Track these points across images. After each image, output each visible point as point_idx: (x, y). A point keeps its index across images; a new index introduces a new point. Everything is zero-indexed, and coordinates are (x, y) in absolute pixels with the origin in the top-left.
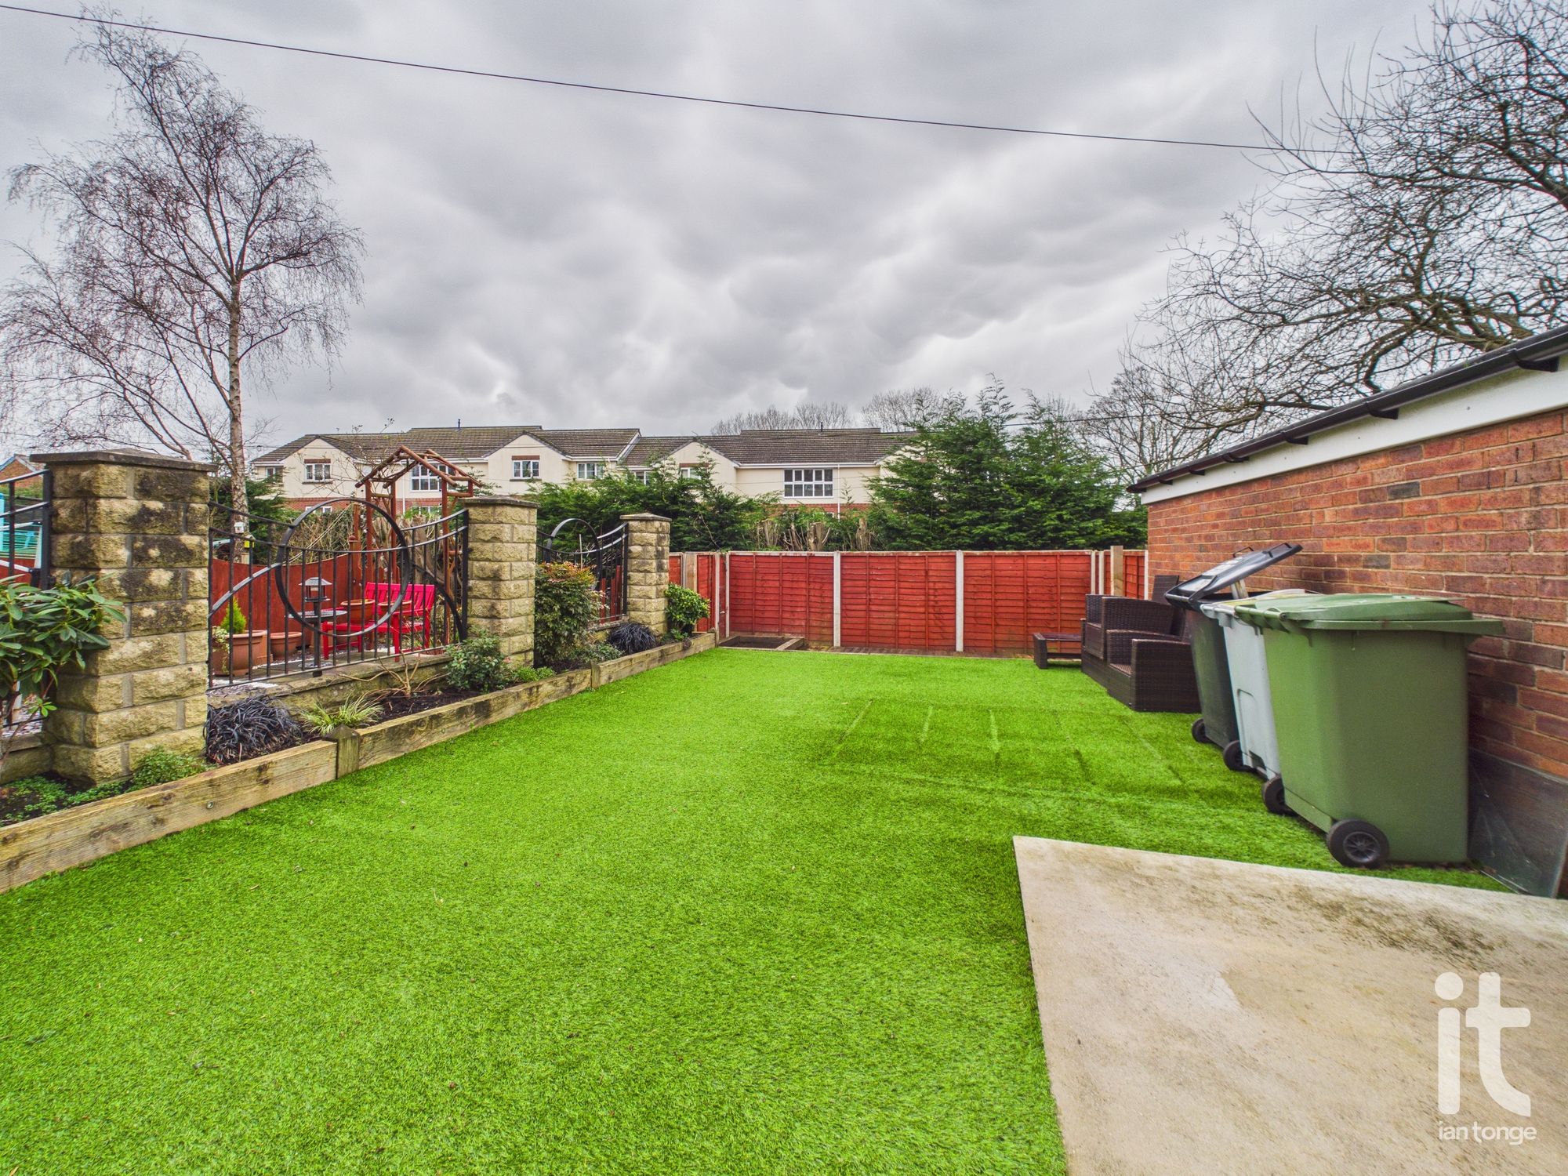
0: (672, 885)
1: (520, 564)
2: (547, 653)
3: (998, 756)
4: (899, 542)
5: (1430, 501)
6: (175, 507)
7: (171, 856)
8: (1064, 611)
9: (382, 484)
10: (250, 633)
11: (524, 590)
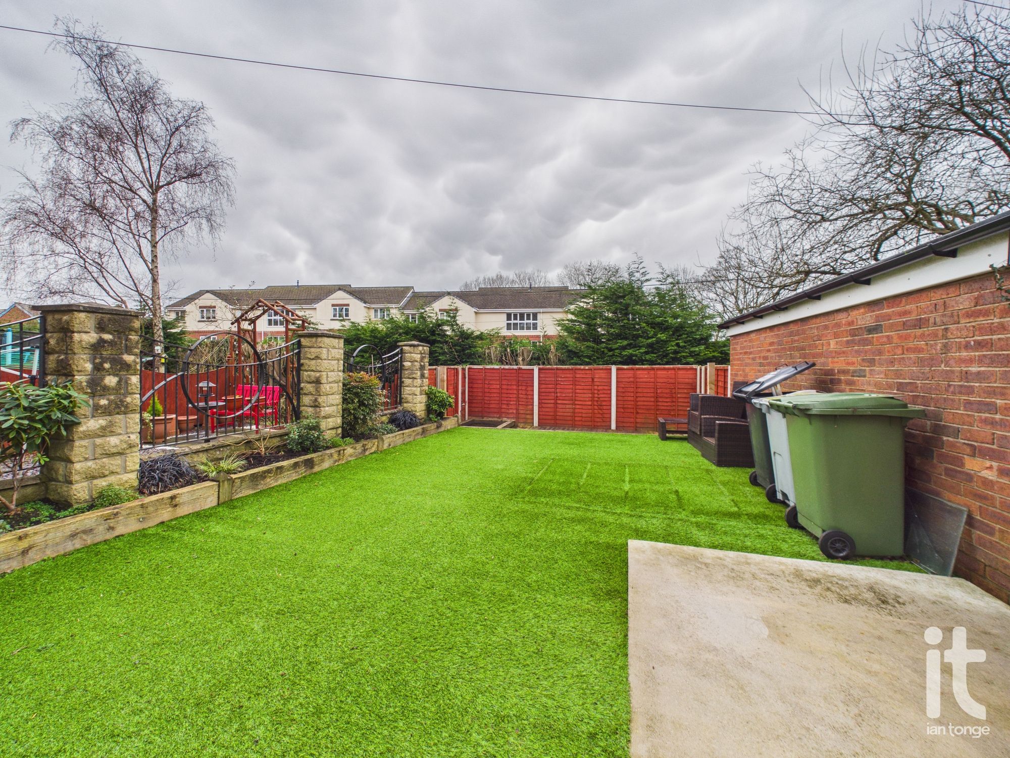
0: (418, 567)
1: (332, 373)
2: (350, 429)
3: (627, 493)
4: (575, 360)
5: (888, 336)
6: (119, 338)
7: (119, 549)
8: (680, 404)
9: (247, 323)
10: (165, 416)
11: (335, 389)
